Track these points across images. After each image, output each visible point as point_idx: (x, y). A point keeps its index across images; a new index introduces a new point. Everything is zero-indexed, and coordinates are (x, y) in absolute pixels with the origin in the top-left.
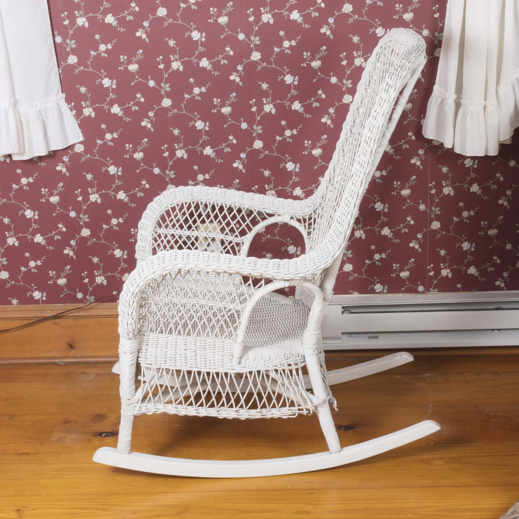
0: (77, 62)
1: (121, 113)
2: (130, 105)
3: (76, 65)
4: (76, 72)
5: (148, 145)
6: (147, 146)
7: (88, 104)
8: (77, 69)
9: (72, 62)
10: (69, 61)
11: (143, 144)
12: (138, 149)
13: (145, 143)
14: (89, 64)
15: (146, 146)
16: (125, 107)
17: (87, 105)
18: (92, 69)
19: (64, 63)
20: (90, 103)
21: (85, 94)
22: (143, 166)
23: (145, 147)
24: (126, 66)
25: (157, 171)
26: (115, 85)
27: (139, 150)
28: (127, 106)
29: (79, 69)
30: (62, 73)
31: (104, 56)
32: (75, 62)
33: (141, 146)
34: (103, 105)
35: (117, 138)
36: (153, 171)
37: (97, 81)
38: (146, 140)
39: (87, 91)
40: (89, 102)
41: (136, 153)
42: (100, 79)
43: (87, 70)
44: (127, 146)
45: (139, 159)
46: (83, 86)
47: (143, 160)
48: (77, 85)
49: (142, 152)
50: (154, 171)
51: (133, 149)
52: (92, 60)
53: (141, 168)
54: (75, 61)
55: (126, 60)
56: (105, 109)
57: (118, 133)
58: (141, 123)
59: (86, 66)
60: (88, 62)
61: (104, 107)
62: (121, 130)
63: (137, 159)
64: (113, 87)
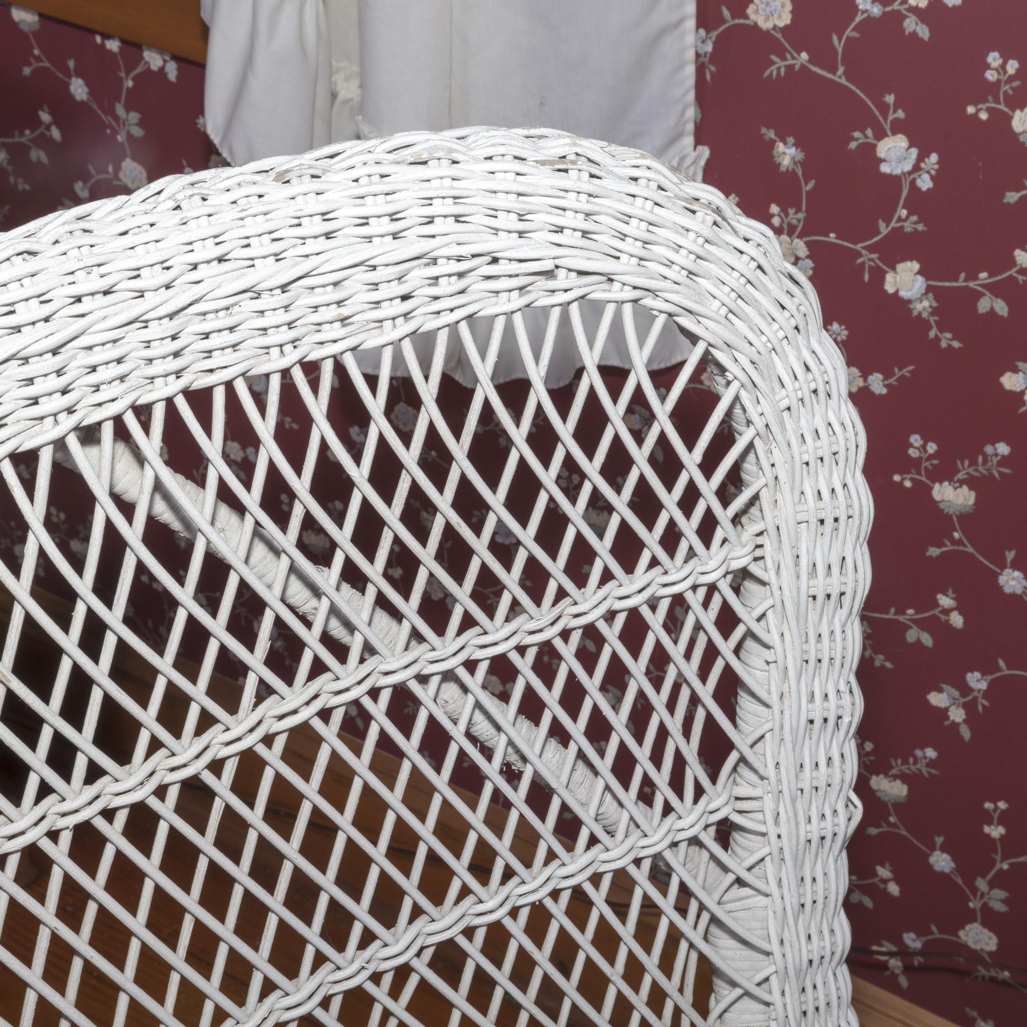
0: (786, 26)
1: (926, 304)
2: (972, 284)
3: (779, 36)
4: (773, 68)
5: (1007, 471)
6: (1000, 473)
7: (794, 222)
8: (784, 59)
9: (767, 18)
10: (756, 12)
11: (985, 462)
12: (958, 471)
13: (995, 460)
14: (840, 50)
15: (996, 474)
16: (947, 284)
17: (789, 225)
18: (847, 74)
19: (733, 18)
20: (806, 219)
21: (791, 174)
22: (959, 542)
23: (991, 475)
24: (1002, 107)
25: (1013, 583)
26: (932, 178)
27: (961, 476)
28: (961, 283)
29: (791, 62)
30: (714, 57)
31: (914, 34)
32: (781, 24)
33: (973, 463)
34: (855, 244)
35: (880, 395)
36: (996, 575)
37: (857, 134)
38: (1003, 449)
39: (803, 164)
40: (801, 216)
41: (946, 483)
42: (869, 132)
43: (824, 73)
44: (917, 444)
45: (951, 511)
46: (791, 140)
47: (966, 519)
48: (768, 128)
49: (971, 488)
50: (1002, 580)
51: (935, 462)
52: (855, 34)
53: (949, 547)
54: (780, 17)
55: (1011, 79)
56: (863, 263)
57: (891, 381)
58: (1002, 375)
59: (825, 57)
60: (835, 39)
61: (860, 255)
62: (906, 372)
63: (942, 506)
64: (919, 183)
